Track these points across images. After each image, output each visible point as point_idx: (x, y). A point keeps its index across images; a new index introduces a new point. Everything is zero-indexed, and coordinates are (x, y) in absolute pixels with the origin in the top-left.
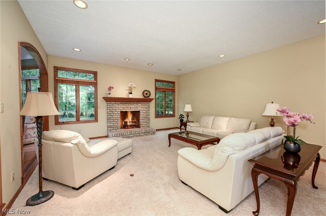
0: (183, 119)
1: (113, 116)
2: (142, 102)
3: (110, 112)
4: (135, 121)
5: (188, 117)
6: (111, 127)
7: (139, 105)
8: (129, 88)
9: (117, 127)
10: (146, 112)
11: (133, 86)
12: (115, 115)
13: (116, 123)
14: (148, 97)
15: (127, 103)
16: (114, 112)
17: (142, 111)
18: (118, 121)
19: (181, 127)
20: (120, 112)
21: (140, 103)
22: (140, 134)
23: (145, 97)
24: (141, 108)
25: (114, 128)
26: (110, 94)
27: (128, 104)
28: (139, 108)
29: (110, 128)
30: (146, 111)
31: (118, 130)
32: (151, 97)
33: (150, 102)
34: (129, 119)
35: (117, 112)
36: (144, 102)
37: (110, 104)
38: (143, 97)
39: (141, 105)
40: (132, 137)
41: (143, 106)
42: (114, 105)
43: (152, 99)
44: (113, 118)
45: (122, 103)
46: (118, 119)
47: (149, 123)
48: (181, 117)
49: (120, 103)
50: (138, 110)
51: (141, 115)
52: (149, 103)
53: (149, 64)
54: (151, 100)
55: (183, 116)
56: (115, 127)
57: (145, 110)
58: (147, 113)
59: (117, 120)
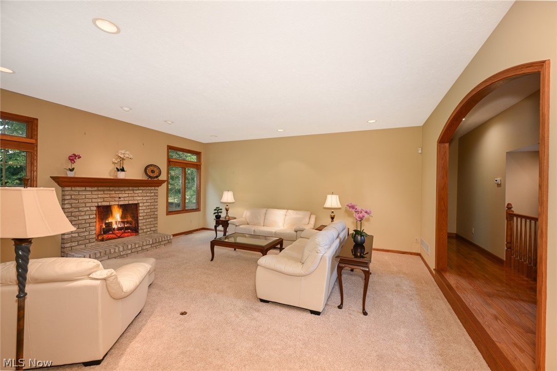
0: (219, 214)
1: (78, 216)
2: (144, 186)
3: (71, 208)
4: (130, 219)
5: (227, 210)
6: (73, 240)
7: (137, 192)
8: (119, 160)
9: (89, 239)
10: (151, 205)
11: (127, 156)
12: (83, 214)
13: (86, 231)
14: (157, 177)
15: (111, 188)
16: (80, 209)
17: (144, 203)
18: (90, 226)
19: (216, 227)
20: (95, 208)
21: (140, 188)
22: (144, 247)
23: (150, 177)
24: (141, 198)
25: (80, 242)
26: (72, 170)
27: (115, 191)
28: (138, 198)
29: (71, 242)
30: (151, 203)
31: (90, 245)
32: (161, 178)
33: (158, 186)
34: (116, 218)
35: (88, 208)
36: (147, 187)
37: (72, 190)
38: (145, 178)
39: (141, 191)
40: (127, 254)
41: (145, 195)
42: (80, 193)
43: (163, 182)
44: (79, 222)
45: (99, 188)
46: (89, 223)
47: (156, 225)
48: (216, 211)
49: (96, 189)
50: (136, 202)
51: (140, 211)
52: (156, 188)
53: (165, 121)
54: (160, 183)
55: (221, 209)
56: (82, 239)
57: (148, 201)
58: (153, 207)
59: (88, 225)
